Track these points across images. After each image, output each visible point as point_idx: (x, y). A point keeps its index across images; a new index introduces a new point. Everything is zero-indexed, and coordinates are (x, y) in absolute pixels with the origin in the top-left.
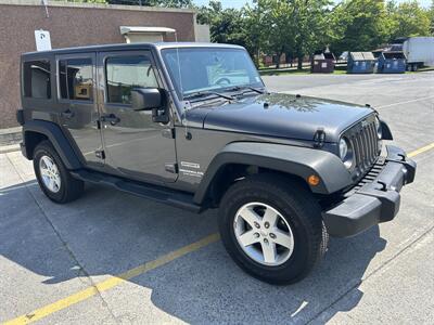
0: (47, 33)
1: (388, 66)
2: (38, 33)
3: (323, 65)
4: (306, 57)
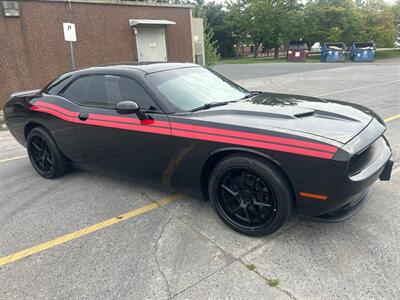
0: (73, 26)
1: (359, 55)
2: (65, 25)
3: (297, 54)
4: (283, 46)
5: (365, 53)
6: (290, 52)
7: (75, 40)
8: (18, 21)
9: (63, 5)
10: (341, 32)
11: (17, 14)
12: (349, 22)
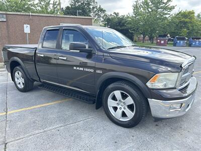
0: (29, 26)
1: (194, 43)
2: (25, 26)
3: (162, 42)
4: (156, 38)
5: (197, 42)
6: (159, 41)
7: (30, 32)
8: (6, 23)
9: (28, 17)
10: (188, 31)
11: (5, 20)
12: (193, 27)
